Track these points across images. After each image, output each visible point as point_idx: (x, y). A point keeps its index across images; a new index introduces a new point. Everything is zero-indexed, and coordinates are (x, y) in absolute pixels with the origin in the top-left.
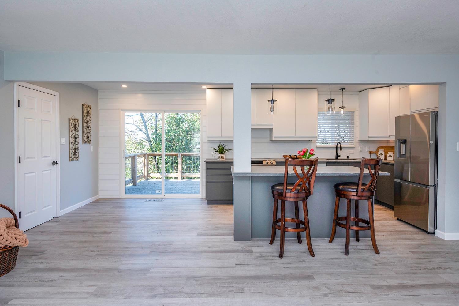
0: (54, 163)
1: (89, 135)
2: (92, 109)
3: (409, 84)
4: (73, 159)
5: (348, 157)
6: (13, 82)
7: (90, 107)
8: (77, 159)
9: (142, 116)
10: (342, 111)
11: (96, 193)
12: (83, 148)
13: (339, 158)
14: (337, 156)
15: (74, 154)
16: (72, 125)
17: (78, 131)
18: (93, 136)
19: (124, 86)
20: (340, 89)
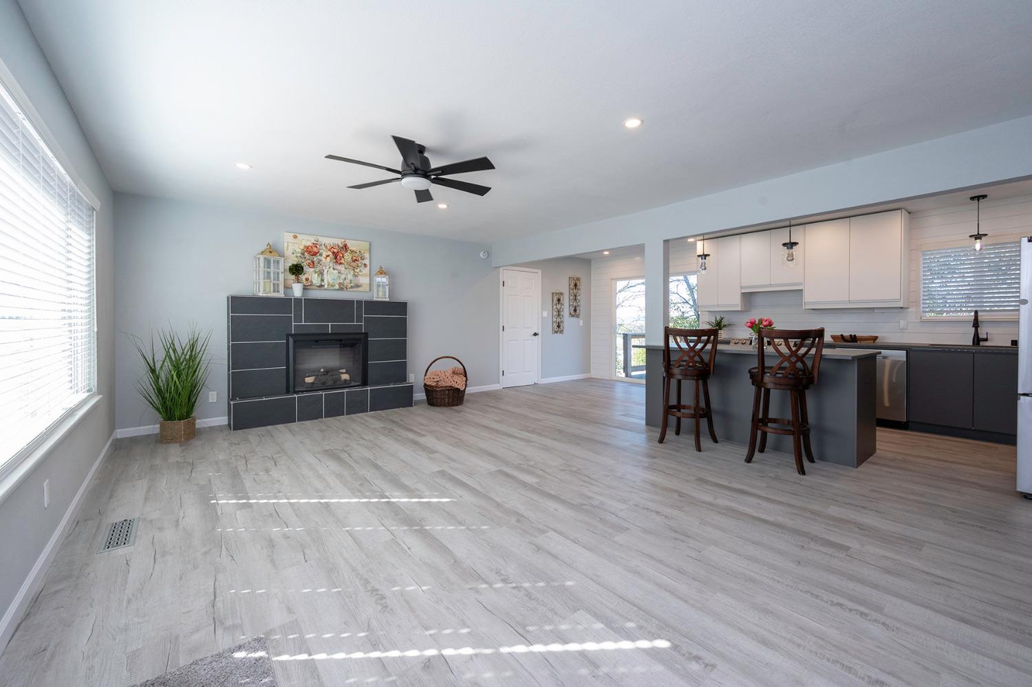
0: (535, 334)
1: (577, 308)
2: (581, 281)
4: (556, 332)
6: (499, 267)
7: (578, 279)
8: (561, 332)
9: (687, 281)
10: (978, 245)
11: (588, 371)
12: (568, 321)
13: (984, 343)
15: (559, 328)
16: (555, 299)
17: (562, 305)
18: (582, 310)
19: (606, 253)
20: (972, 198)
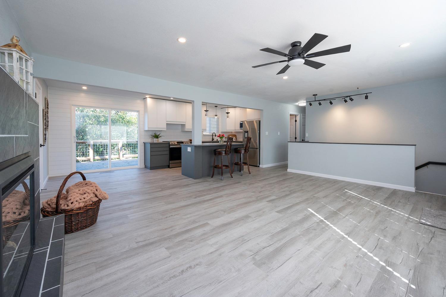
1: (48, 123)
3: (247, 108)
5: (217, 140)
8: (46, 143)
10: (216, 117)
13: (214, 140)
14: (213, 139)
15: (45, 139)
16: (44, 114)
19: (85, 88)
20: (215, 106)
